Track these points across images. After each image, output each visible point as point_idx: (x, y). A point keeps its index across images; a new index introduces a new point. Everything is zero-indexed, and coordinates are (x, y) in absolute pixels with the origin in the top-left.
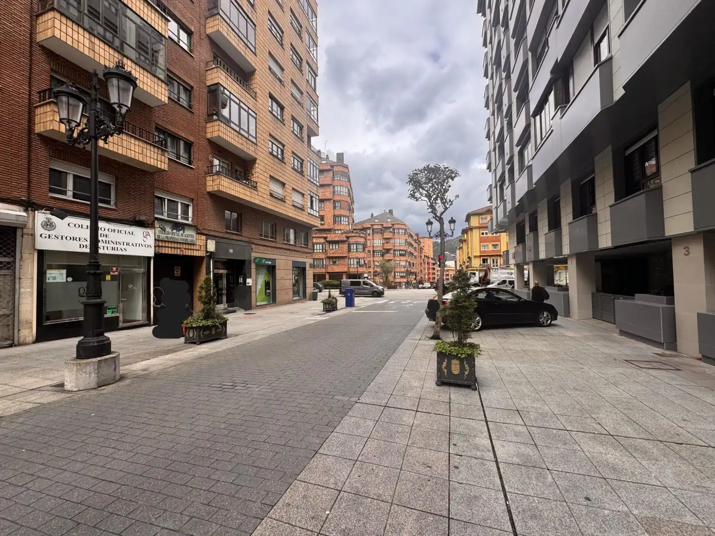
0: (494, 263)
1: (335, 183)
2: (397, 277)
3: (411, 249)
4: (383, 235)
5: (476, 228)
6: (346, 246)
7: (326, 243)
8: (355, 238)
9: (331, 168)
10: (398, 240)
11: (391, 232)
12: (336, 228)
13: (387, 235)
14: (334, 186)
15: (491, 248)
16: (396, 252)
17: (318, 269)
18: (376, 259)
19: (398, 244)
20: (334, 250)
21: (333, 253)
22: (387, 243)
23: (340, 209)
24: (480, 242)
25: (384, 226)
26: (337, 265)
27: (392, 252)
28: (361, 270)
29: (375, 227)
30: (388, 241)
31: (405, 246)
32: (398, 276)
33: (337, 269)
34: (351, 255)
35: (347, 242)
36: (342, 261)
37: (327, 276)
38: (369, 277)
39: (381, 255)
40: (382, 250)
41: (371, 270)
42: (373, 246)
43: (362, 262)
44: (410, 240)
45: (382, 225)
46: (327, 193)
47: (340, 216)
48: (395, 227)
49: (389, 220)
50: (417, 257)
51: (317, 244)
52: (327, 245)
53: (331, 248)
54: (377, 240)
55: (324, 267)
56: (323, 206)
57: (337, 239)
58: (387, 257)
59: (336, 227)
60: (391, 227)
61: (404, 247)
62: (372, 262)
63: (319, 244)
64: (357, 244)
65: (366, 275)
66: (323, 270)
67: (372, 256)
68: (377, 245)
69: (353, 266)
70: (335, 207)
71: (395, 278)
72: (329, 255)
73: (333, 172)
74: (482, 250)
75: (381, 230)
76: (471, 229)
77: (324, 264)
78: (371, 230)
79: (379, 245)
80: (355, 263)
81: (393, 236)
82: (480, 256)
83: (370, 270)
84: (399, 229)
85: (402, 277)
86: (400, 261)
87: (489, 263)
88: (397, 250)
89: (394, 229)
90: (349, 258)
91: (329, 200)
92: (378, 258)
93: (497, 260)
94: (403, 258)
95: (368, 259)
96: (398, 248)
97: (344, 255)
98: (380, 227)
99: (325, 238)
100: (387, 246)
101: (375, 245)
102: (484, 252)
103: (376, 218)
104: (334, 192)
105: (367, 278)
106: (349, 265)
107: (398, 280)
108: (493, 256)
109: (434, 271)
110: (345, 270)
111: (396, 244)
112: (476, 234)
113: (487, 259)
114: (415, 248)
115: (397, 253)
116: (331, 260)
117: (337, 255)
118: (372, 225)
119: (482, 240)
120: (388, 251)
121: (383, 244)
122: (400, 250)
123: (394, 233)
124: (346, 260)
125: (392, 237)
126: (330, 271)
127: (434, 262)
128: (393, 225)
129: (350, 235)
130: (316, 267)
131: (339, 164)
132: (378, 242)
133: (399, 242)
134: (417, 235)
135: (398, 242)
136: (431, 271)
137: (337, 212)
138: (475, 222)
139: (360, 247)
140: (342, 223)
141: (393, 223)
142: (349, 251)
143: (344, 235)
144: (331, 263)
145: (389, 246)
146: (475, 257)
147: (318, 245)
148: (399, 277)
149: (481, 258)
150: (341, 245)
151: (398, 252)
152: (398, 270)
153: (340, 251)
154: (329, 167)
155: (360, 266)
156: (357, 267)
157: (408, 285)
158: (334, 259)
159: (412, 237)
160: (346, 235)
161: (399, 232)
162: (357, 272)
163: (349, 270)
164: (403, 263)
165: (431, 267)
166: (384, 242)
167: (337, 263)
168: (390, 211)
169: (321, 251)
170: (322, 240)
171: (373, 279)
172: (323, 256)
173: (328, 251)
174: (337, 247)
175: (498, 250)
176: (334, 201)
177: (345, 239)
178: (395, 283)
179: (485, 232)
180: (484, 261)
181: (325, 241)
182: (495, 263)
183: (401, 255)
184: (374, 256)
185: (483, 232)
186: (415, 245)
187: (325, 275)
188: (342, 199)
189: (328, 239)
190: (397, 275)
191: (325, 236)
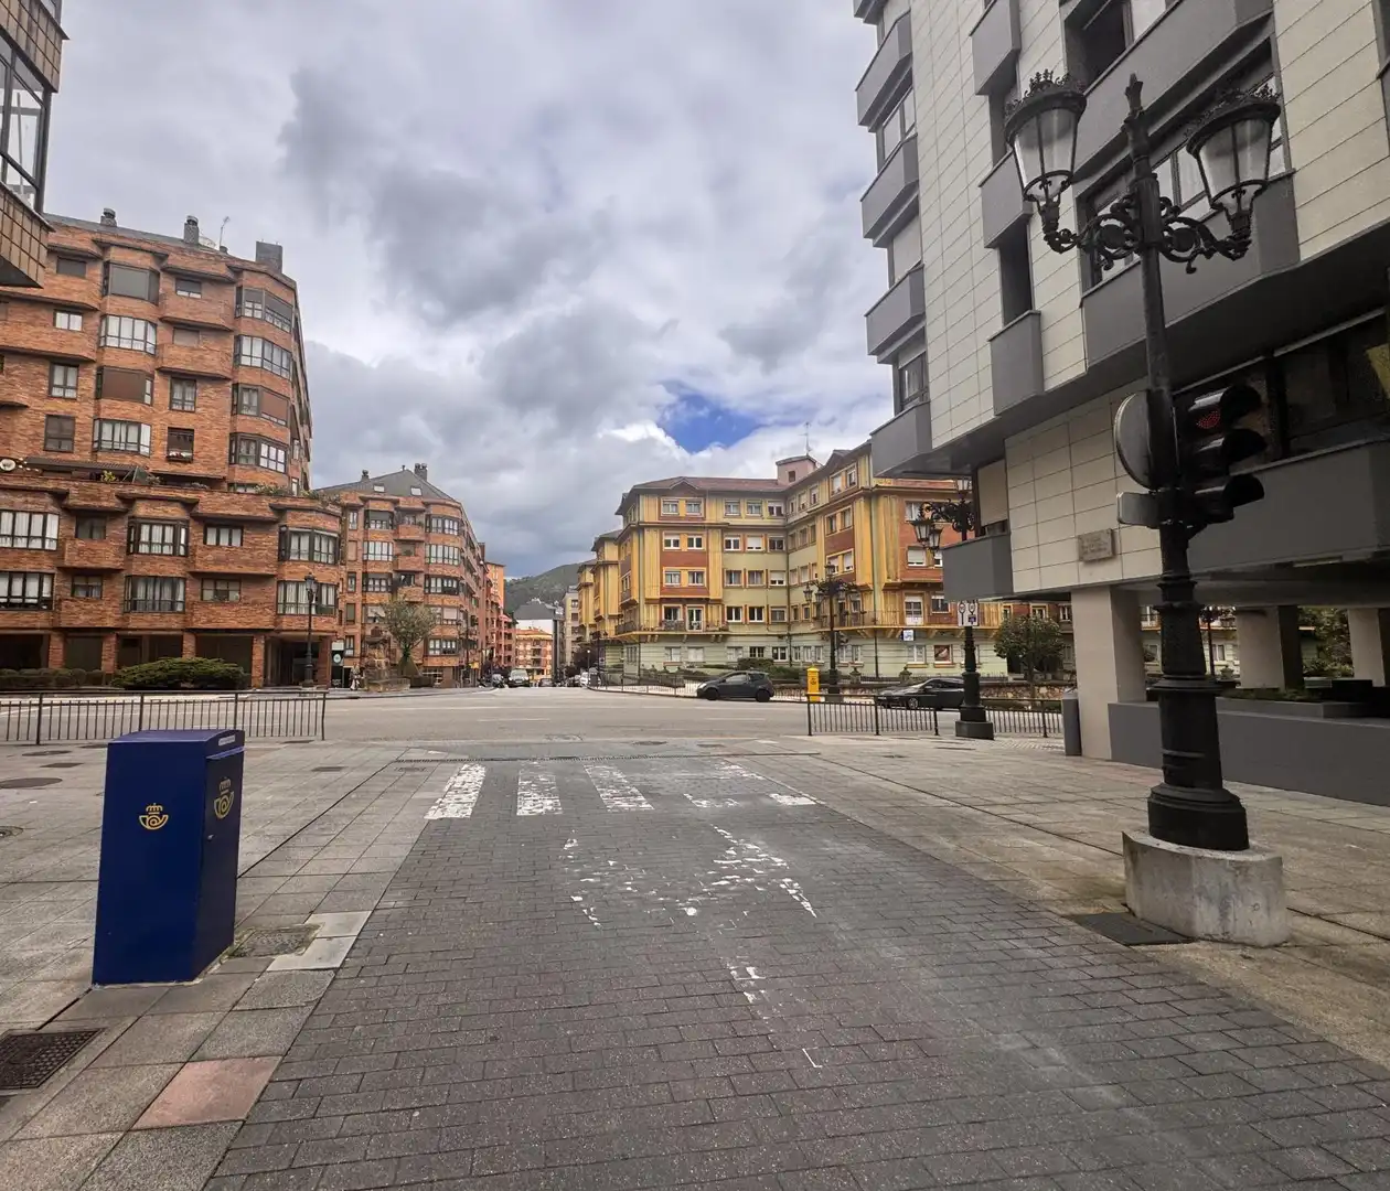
0: (691, 618)
1: (244, 328)
2: (431, 653)
3: (468, 579)
4: (397, 533)
5: (651, 526)
6: (270, 540)
7: (192, 523)
8: (305, 516)
9: (230, 275)
10: (440, 547)
11: (420, 524)
12: (236, 480)
13: (410, 531)
14: (238, 339)
15: (686, 581)
16: (433, 582)
17: (149, 617)
18: (372, 598)
19: (440, 561)
20: (221, 549)
21: (217, 562)
22: (408, 554)
23: (258, 416)
24: (663, 564)
25: (401, 505)
26: (233, 604)
27: (421, 579)
28: (323, 625)
29: (373, 505)
30: (409, 547)
31: (458, 566)
32: (434, 649)
33: (228, 618)
34: (288, 572)
35: (277, 527)
36: (252, 593)
37: (189, 644)
38: (349, 653)
39: (387, 586)
40: (391, 574)
41: (356, 630)
42: (365, 562)
43: (328, 597)
44: (468, 553)
45: (396, 502)
46: (211, 356)
47: (258, 439)
48: (433, 510)
49: (416, 492)
50: (480, 602)
51: (152, 522)
52: (196, 532)
53: (211, 541)
54: (378, 544)
55: (179, 608)
56: (189, 398)
57: (236, 511)
58: (406, 593)
59: (239, 475)
60: (421, 511)
61: (455, 569)
62: (359, 607)
63: (163, 522)
64: (312, 534)
65: (338, 646)
66: (173, 623)
67: (359, 590)
68: (378, 558)
69: (293, 611)
70: (236, 408)
71: (426, 655)
72: (200, 567)
73: (240, 289)
74: (665, 584)
75: (392, 518)
76: (641, 529)
77: (180, 598)
78: (361, 512)
79: (385, 558)
80: (304, 598)
81: (427, 536)
82: (661, 601)
83: (350, 631)
84: (444, 518)
85: (445, 652)
86: (443, 607)
87: (680, 619)
88: (437, 577)
89: (429, 517)
90: (279, 582)
91: (215, 379)
92: (379, 597)
93: (698, 612)
94: (449, 600)
95: (349, 598)
96: (439, 571)
97: (263, 571)
98: (387, 507)
99: (189, 505)
100: (407, 564)
101: (371, 558)
102: (671, 589)
103: (380, 481)
104: (237, 356)
105: (341, 653)
106: (278, 608)
107: (435, 662)
108: (689, 600)
109: (508, 642)
110: (265, 621)
111: (433, 561)
112: (652, 540)
113: (676, 609)
114: (477, 579)
115: (436, 584)
116: (209, 585)
117: (235, 569)
118: (365, 500)
119: (666, 559)
120: (409, 576)
121: (396, 556)
122: (443, 578)
123: (430, 527)
124: (271, 587)
125: (423, 539)
126: (201, 622)
127: (510, 620)
128: (427, 505)
129: (288, 502)
130: (140, 607)
131: (263, 268)
132: (380, 551)
133: (442, 553)
134: (482, 547)
135: (440, 555)
136: (503, 641)
137: (245, 424)
138: (648, 511)
139: (325, 547)
140: (263, 463)
141: (426, 500)
142: (283, 555)
143: (266, 502)
144: (209, 595)
145: (415, 563)
146: (649, 602)
147: (157, 530)
148: (438, 653)
149: (663, 605)
150: (253, 537)
151: (439, 581)
152: (436, 631)
153: (248, 557)
154: (222, 270)
155: (321, 611)
156: (310, 615)
157: (462, 676)
158: (222, 582)
159: (473, 548)
160: (273, 501)
161: (444, 528)
162: (310, 630)
163: (275, 624)
164: (451, 615)
165: (503, 632)
166: (398, 550)
167: (234, 596)
168: (417, 467)
169: (167, 550)
170: (176, 512)
171: (362, 656)
172: (176, 570)
173: (199, 552)
174: (236, 542)
175: (702, 588)
176: (236, 386)
177: (269, 515)
178: (427, 669)
179: (672, 538)
180: (669, 613)
181: (186, 517)
182: (694, 621)
183: (446, 591)
184: (364, 592)
185: (668, 538)
186: (479, 572)
187: (181, 638)
188: (267, 383)
189: (202, 510)
190: (432, 646)
191: (190, 496)
